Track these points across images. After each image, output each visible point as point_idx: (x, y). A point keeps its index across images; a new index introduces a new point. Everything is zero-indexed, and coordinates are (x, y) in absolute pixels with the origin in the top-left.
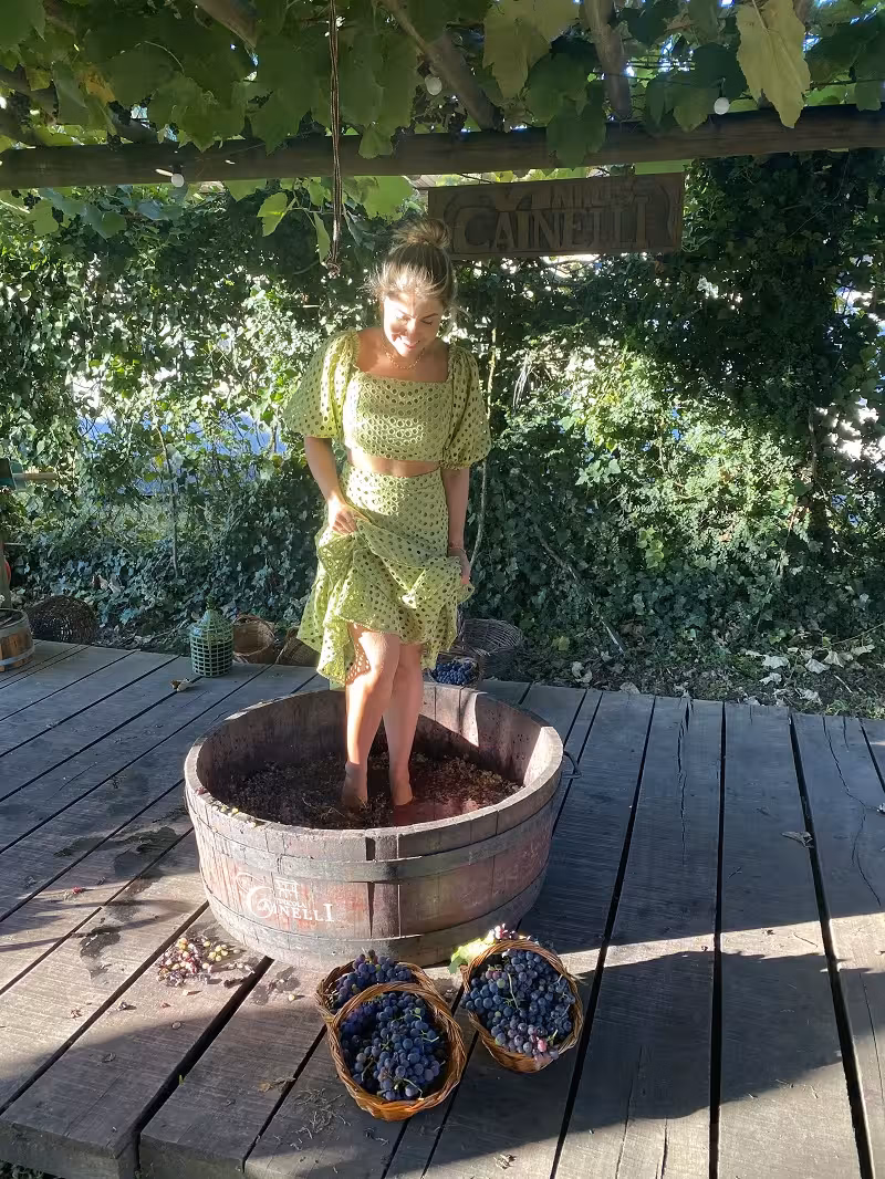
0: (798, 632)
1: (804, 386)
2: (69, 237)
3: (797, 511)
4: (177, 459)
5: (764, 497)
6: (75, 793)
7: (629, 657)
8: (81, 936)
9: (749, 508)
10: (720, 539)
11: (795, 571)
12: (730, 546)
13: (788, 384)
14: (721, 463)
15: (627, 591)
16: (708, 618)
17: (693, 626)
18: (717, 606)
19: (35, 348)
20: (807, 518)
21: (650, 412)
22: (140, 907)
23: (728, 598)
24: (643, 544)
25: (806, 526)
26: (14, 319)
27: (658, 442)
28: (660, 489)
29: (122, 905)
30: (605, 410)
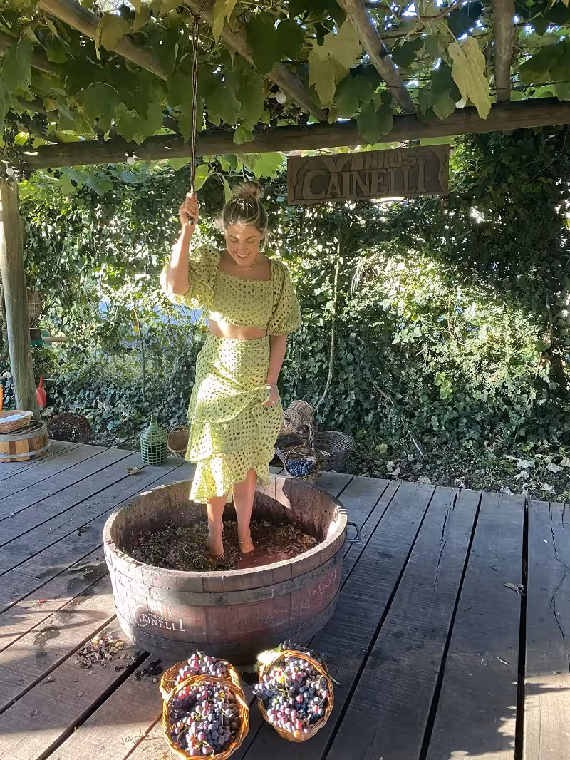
0: (543, 444)
1: (543, 279)
2: (83, 194)
3: (541, 362)
4: (145, 328)
5: (518, 352)
6: (54, 539)
7: (427, 458)
8: (37, 631)
9: (508, 359)
10: (490, 380)
11: (541, 402)
12: (497, 385)
13: (533, 278)
14: (488, 330)
15: (427, 414)
16: (482, 433)
17: (471, 439)
18: (488, 425)
19: (62, 261)
20: (548, 366)
21: (441, 296)
22: (76, 614)
23: (496, 419)
24: (438, 383)
25: (547, 372)
26: (52, 244)
27: (446, 316)
28: (448, 347)
29: (66, 613)
30: (411, 296)
